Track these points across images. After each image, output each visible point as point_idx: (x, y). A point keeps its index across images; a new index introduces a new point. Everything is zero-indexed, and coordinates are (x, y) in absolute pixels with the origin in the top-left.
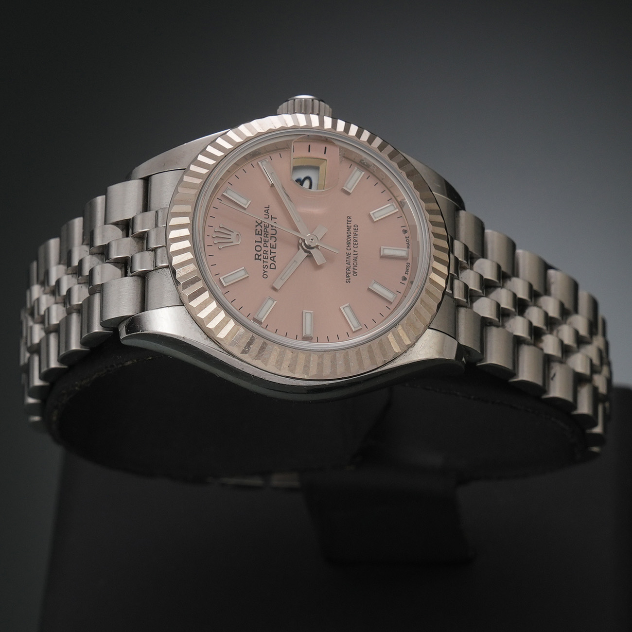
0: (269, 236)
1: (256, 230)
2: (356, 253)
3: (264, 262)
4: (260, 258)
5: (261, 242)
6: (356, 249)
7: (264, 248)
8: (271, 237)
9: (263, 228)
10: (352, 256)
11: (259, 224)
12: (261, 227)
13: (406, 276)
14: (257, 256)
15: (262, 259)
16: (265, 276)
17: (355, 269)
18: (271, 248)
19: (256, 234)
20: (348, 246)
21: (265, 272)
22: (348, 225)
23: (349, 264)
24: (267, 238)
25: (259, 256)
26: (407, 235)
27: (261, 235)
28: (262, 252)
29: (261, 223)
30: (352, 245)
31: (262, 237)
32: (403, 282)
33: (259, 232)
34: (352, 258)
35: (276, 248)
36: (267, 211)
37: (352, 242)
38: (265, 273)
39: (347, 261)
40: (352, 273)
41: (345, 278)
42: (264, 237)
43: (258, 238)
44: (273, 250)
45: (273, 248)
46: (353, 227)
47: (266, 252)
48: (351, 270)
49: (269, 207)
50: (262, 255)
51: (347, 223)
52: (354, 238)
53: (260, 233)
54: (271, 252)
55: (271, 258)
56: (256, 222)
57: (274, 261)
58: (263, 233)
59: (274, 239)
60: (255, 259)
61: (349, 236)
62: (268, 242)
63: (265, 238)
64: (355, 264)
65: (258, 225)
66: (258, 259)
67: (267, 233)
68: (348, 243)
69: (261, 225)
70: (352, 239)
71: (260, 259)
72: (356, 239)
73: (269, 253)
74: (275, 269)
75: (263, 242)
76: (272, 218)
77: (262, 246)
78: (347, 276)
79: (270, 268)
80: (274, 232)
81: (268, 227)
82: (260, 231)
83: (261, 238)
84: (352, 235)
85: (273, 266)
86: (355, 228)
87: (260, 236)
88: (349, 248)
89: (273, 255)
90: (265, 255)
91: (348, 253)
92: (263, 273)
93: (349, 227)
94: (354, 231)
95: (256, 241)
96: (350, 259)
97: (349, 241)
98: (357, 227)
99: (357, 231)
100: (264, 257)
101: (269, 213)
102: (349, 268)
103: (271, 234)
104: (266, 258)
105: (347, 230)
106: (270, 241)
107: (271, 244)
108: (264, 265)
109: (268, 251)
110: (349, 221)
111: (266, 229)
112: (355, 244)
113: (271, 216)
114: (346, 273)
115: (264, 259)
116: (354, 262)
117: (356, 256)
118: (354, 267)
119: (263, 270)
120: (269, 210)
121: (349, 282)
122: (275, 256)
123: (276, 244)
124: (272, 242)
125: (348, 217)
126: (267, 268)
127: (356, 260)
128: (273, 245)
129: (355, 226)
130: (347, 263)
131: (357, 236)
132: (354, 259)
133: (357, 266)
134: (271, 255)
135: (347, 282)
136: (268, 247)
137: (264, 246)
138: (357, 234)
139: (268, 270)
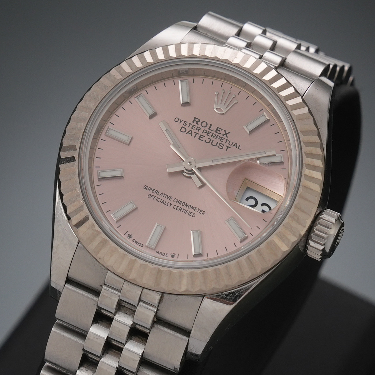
0: (212, 138)
1: (222, 130)
2: (169, 205)
3: (190, 124)
4: (195, 122)
5: (209, 129)
6: (172, 206)
7: (202, 129)
8: (211, 139)
9: (221, 136)
10: (168, 200)
11: (226, 134)
12: (223, 135)
13: (132, 239)
14: (197, 120)
15: (193, 124)
16: (177, 120)
17: (154, 198)
18: (201, 135)
19: (218, 128)
20: (177, 201)
21: (181, 122)
22: (197, 209)
23: (161, 195)
24: (210, 135)
25: (197, 122)
26: (169, 256)
27: (216, 132)
28: (199, 126)
29: (227, 136)
30: (177, 205)
31: (212, 132)
32: (127, 235)
33: (219, 131)
34: (166, 199)
35: (199, 139)
36: (236, 145)
37: (180, 206)
38: (179, 121)
39: (165, 194)
40: (152, 194)
41: (149, 186)
42: (213, 134)
43: (214, 128)
44: (198, 136)
45: (200, 137)
46: (194, 212)
47: (198, 129)
48: (155, 195)
49: (238, 148)
51: (199, 209)
52: (184, 209)
54: (196, 133)
55: (192, 131)
56: (229, 133)
57: (188, 132)
58: (217, 134)
59: (208, 141)
60: (195, 118)
61: (187, 205)
62: (207, 135)
63: (211, 134)
64: (159, 200)
65: (225, 132)
66: (194, 120)
67: (215, 137)
68: (180, 202)
69: (225, 135)
70: (183, 207)
71: (193, 122)
72: (182, 210)
73: (197, 131)
74: (180, 131)
75: (208, 130)
76: (228, 147)
77: (204, 128)
78: (150, 189)
79: (182, 127)
80: (214, 143)
81: (220, 140)
82: (219, 132)
83: (213, 130)
84: (187, 209)
85: (183, 130)
86: (192, 214)
87: (215, 130)
88: (176, 201)
89: (194, 134)
90: (196, 127)
91: (171, 198)
92: (180, 119)
93: (195, 209)
94: (190, 212)
95: (212, 125)
96: (165, 197)
97: (182, 204)
98: (193, 216)
99: (188, 214)
100: (194, 126)
101: (233, 146)
102: (157, 193)
103: (213, 140)
104: (193, 128)
105: (192, 206)
106: (207, 137)
107: (205, 137)
108: (187, 123)
109: (199, 131)
110: (200, 211)
111: (219, 138)
112: (177, 208)
113: (230, 148)
114: (154, 189)
115: (192, 125)
116: (161, 200)
117: (166, 204)
118: (156, 198)
119: (183, 121)
120: (236, 147)
121: (145, 188)
122: (192, 136)
123: (203, 141)
124: (206, 138)
125: (204, 212)
126: (183, 124)
127: (162, 202)
128: (203, 138)
129: (194, 215)
130: (162, 193)
131: (184, 213)
132: (164, 200)
133: (156, 200)
134: (195, 132)
135: (146, 186)
136: (203, 133)
137: (204, 130)
138: (186, 213)
139: (181, 125)
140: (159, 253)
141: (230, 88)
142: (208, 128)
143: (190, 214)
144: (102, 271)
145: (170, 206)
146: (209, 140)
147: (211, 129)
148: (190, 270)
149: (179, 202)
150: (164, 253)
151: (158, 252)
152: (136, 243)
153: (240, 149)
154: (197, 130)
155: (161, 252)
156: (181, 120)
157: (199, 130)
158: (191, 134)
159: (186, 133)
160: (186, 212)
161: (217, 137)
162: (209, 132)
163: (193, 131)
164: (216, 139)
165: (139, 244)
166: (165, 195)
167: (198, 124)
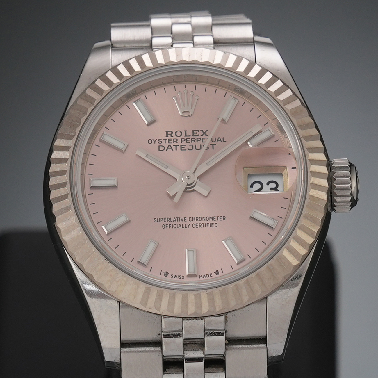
0: (193, 143)
1: (198, 131)
2: (187, 226)
3: (165, 140)
4: (169, 135)
5: (186, 136)
6: (191, 226)
7: (179, 139)
8: (193, 145)
9: (201, 137)
10: (183, 223)
12: (202, 135)
13: (169, 276)
14: (170, 133)
15: (168, 138)
16: (150, 142)
17: (170, 226)
18: (181, 146)
19: (193, 131)
20: (193, 219)
21: (155, 142)
22: (216, 218)
23: (174, 220)
24: (190, 141)
25: (171, 135)
26: (214, 275)
27: (194, 135)
28: (175, 137)
29: (206, 135)
30: (195, 222)
31: (192, 137)
32: (162, 273)
33: (196, 133)
34: (181, 223)
35: (181, 150)
36: (219, 139)
37: (198, 222)
38: (153, 142)
39: (177, 218)
40: (165, 224)
41: (158, 217)
42: (192, 139)
43: (190, 133)
44: (179, 148)
45: (181, 147)
46: (214, 222)
48: (168, 223)
49: (223, 141)
50: (173, 138)
51: (218, 217)
52: (203, 224)
53: (195, 135)
54: (176, 146)
55: (170, 146)
56: (207, 130)
57: (168, 149)
58: (196, 138)
59: (191, 148)
60: (167, 132)
61: (204, 219)
62: (187, 142)
63: (190, 140)
64: (175, 226)
65: (203, 132)
66: (167, 134)
67: (196, 141)
68: (197, 219)
69: (204, 135)
70: (202, 222)
71: (167, 136)
72: (202, 226)
73: (175, 144)
74: (159, 150)
75: (186, 138)
76: (213, 145)
77: (181, 137)
78: (161, 220)
80: (198, 147)
81: (202, 142)
82: (197, 135)
83: (190, 136)
84: (206, 222)
85: (161, 148)
86: (214, 224)
87: (192, 135)
88: (191, 219)
89: (174, 148)
90: (172, 140)
91: (185, 218)
92: (153, 140)
93: (214, 218)
94: (210, 224)
95: (186, 131)
96: (180, 221)
97: (199, 220)
98: (215, 227)
99: (210, 227)
100: (170, 140)
101: (217, 142)
102: (170, 220)
103: (195, 145)
104: (170, 142)
105: (210, 217)
106: (188, 144)
107: (185, 145)
108: (161, 140)
109: (177, 143)
110: (220, 218)
111: (200, 140)
112: (196, 225)
113: (215, 144)
114: (164, 218)
115: (168, 140)
116: (177, 225)
117: (184, 226)
118: (171, 225)
119: (156, 140)
120: (221, 141)
121: (155, 221)
122: (173, 150)
123: (186, 150)
124: (187, 146)
125: (224, 218)
126: (159, 143)
127: (179, 227)
128: (184, 147)
129: (216, 224)
130: (175, 218)
131: (206, 227)
132: (180, 224)
133: (173, 228)
134: (174, 145)
135: (155, 219)
136: (182, 142)
137: (182, 139)
138: (207, 227)
139: (157, 144)
140: (203, 277)
141: (184, 87)
142: (184, 135)
143: (212, 225)
144: (155, 320)
145: (189, 227)
146: (192, 146)
147: (187, 135)
148: (244, 278)
149: (195, 219)
150: (207, 275)
151: (201, 276)
152: (176, 278)
153: (226, 141)
154: (175, 142)
155: (204, 275)
156: (155, 140)
157: (176, 141)
158: (171, 148)
159: (167, 150)
160: (207, 225)
161: (197, 140)
162: (187, 139)
163: (172, 145)
164: (197, 142)
165: (179, 277)
166: (179, 219)
167: (173, 136)
